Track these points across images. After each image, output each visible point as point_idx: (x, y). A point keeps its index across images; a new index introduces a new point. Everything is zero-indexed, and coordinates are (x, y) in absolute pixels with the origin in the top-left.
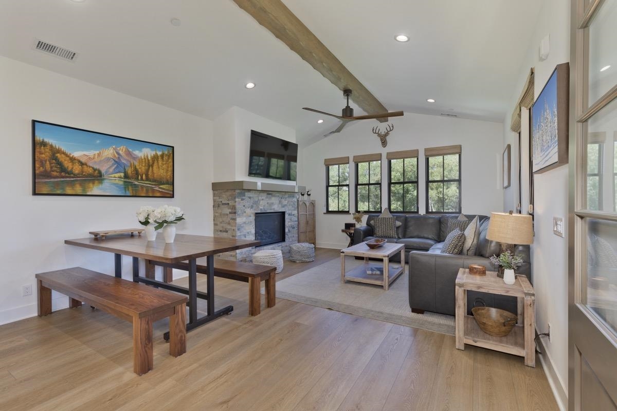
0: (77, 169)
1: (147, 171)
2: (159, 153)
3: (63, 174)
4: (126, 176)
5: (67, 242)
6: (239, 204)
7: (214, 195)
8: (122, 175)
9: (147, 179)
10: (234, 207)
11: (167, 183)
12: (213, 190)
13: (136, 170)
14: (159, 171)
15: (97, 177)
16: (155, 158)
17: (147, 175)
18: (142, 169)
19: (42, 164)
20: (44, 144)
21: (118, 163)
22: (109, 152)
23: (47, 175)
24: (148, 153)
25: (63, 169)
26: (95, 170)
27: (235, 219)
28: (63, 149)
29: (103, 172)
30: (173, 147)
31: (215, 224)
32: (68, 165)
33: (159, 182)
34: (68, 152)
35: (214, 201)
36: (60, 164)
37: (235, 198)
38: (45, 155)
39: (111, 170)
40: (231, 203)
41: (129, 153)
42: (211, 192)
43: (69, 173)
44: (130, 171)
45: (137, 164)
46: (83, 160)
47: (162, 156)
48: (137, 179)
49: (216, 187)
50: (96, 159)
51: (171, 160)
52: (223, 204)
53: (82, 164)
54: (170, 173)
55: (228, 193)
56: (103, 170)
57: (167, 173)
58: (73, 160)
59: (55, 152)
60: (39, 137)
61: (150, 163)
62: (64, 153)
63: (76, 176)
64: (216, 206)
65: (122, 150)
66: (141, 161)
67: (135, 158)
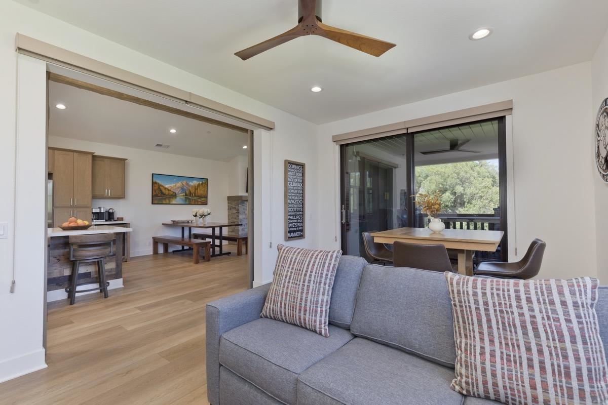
0: (167, 192)
1: (195, 192)
2: (201, 183)
3: (162, 195)
4: (186, 195)
5: (163, 224)
6: (241, 208)
7: (228, 203)
8: (184, 194)
9: (195, 196)
10: (238, 210)
11: (204, 197)
12: (228, 200)
13: (190, 192)
14: (200, 192)
15: (174, 196)
16: (199, 185)
17: (195, 194)
18: (193, 191)
19: (155, 192)
20: (156, 183)
21: (182, 188)
22: (179, 184)
23: (157, 196)
24: (195, 183)
25: (162, 193)
26: (174, 192)
27: (238, 216)
28: (162, 184)
29: (177, 193)
30: (207, 179)
31: (229, 219)
32: (164, 191)
33: (200, 197)
34: (164, 185)
35: (228, 206)
36: (161, 190)
37: (238, 204)
38: (156, 188)
39: (180, 192)
40: (237, 207)
41: (187, 184)
42: (227, 201)
43: (164, 194)
44: (187, 192)
45: (190, 188)
46: (169, 189)
47: (202, 184)
48: (190, 196)
49: (229, 198)
50: (174, 188)
51: (206, 186)
52: (233, 208)
53: (169, 190)
54: (206, 192)
55: (236, 202)
56: (177, 192)
57: (204, 192)
58: (165, 188)
59: (160, 185)
60: (154, 180)
61: (196, 189)
62: (162, 186)
63: (167, 196)
64: (230, 209)
65: (184, 182)
66: (192, 187)
67: (189, 186)
